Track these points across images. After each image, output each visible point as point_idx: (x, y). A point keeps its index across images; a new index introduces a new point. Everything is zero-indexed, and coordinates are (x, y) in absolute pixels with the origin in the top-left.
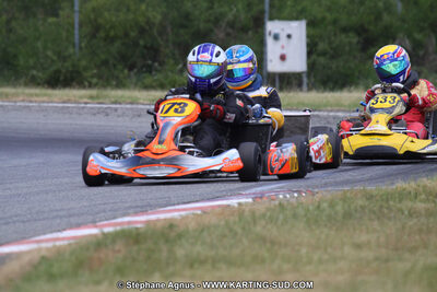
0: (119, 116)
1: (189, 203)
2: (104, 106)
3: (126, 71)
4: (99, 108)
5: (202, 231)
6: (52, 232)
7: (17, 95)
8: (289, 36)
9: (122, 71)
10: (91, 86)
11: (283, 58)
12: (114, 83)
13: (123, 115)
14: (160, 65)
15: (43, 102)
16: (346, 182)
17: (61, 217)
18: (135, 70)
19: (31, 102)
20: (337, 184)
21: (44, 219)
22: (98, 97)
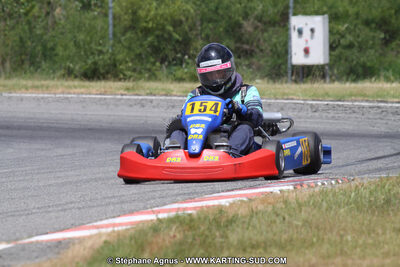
0: (154, 107)
1: (233, 190)
2: (140, 97)
3: (158, 64)
4: (135, 100)
5: (252, 216)
6: (107, 218)
7: (57, 87)
8: (312, 30)
9: (154, 64)
10: (126, 78)
11: (307, 51)
12: (147, 75)
13: (158, 106)
14: (189, 57)
15: (82, 93)
16: (379, 170)
17: (113, 204)
18: (166, 63)
19: (69, 93)
20: (370, 172)
21: (98, 206)
22: (133, 89)
